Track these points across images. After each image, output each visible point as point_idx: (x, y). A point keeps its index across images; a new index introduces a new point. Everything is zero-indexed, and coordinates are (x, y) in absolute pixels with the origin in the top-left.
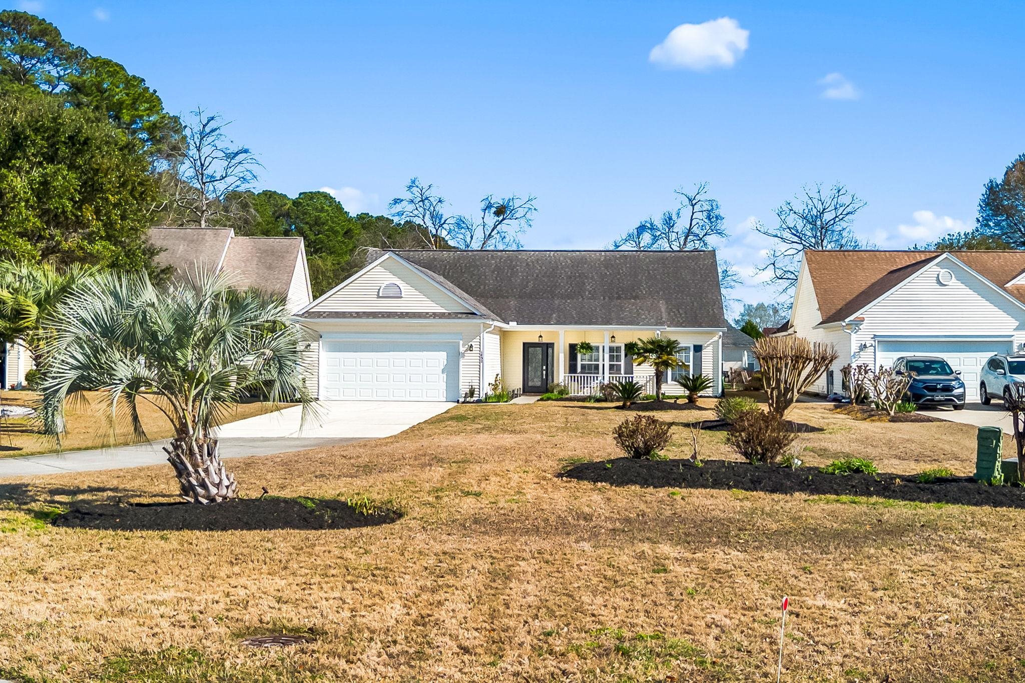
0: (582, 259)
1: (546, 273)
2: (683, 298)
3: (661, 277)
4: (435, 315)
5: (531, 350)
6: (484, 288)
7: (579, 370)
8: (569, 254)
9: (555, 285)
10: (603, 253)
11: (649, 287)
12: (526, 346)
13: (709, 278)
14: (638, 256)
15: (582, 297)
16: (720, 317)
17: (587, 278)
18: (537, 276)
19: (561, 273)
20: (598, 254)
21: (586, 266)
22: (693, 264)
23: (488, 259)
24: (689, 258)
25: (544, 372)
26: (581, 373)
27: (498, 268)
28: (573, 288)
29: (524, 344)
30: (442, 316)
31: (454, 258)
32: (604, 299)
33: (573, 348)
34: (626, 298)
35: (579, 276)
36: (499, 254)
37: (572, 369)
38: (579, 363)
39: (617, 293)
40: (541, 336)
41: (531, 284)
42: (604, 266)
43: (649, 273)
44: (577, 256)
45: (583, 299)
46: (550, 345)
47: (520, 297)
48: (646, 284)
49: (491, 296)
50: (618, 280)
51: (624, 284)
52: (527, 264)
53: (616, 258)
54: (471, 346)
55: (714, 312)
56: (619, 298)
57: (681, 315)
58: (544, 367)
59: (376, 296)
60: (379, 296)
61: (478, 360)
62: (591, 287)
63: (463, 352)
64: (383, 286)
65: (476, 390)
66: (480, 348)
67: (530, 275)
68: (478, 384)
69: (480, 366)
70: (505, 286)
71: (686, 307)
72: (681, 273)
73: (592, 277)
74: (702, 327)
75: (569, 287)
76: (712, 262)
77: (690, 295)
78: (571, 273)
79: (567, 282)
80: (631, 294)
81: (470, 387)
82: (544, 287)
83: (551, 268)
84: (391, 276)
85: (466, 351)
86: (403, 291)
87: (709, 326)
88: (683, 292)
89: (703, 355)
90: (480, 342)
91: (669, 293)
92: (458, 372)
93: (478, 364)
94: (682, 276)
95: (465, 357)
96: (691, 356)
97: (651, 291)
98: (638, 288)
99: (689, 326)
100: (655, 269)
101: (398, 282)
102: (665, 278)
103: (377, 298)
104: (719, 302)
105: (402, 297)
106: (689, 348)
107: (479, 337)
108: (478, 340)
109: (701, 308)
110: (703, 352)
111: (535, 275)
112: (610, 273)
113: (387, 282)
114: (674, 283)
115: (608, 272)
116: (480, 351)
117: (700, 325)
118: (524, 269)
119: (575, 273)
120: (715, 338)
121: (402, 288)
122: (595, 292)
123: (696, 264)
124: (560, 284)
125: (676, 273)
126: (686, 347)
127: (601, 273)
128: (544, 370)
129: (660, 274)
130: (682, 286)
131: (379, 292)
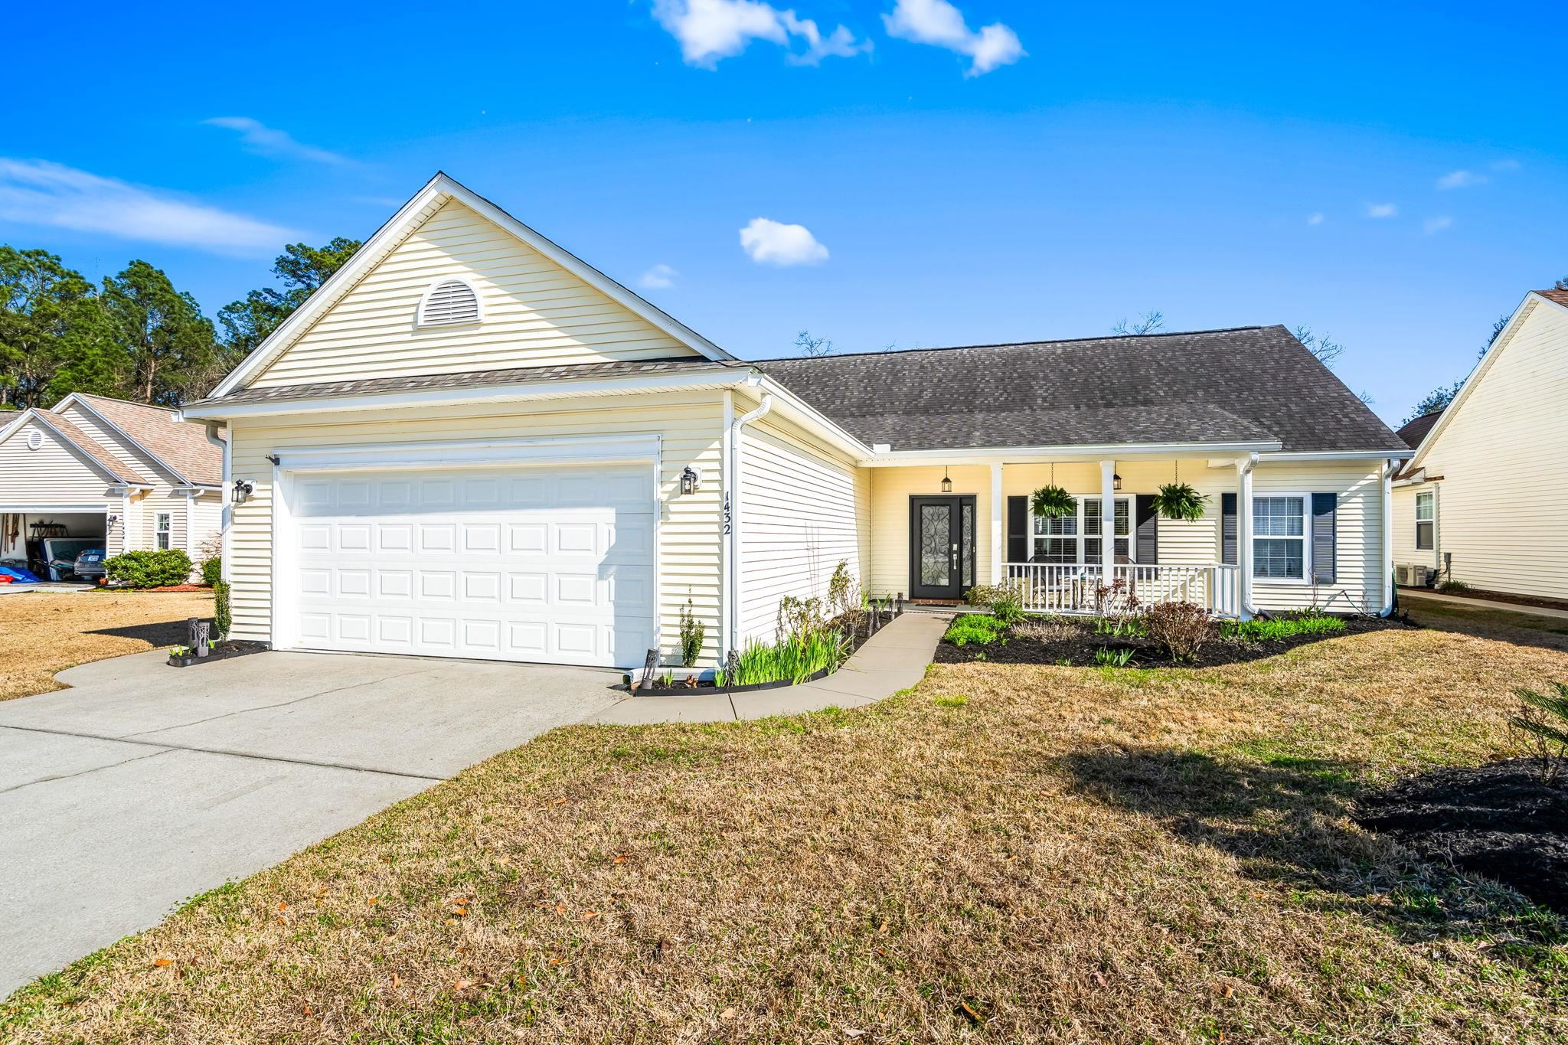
0: (1020, 354)
1: (955, 376)
2: (1255, 398)
3: (1188, 369)
4: (574, 372)
5: (926, 511)
6: (842, 403)
7: (1031, 553)
8: (997, 350)
9: (974, 392)
10: (1059, 345)
11: (1168, 385)
12: (917, 504)
13: (1298, 363)
14: (1128, 343)
15: (1031, 408)
16: (1376, 427)
17: (1035, 378)
18: (940, 380)
19: (984, 375)
20: (1049, 346)
21: (1029, 362)
22: (1247, 346)
23: (855, 365)
24: (1233, 340)
25: (955, 557)
26: (1037, 559)
27: (870, 376)
28: (1009, 395)
29: (913, 499)
30: (595, 371)
31: (800, 367)
32: (1078, 408)
33: (1016, 506)
34: (1126, 405)
35: (1020, 377)
36: (875, 357)
37: (1016, 550)
38: (1032, 536)
39: (1102, 398)
40: (947, 480)
41: (927, 395)
42: (1065, 361)
43: (1159, 365)
44: (1012, 351)
45: (1034, 410)
46: (970, 500)
47: (907, 413)
48: (1161, 380)
49: (852, 415)
50: (1099, 378)
51: (1112, 384)
52: (922, 367)
53: (1085, 349)
54: (688, 475)
55: (1352, 420)
56: (1109, 405)
58: (955, 547)
59: (409, 328)
60: (418, 330)
61: (715, 528)
62: (1046, 391)
63: (664, 497)
64: (428, 293)
65: (706, 632)
66: (721, 482)
67: (926, 381)
68: (715, 612)
69: (721, 545)
70: (879, 399)
71: (1273, 414)
72: (1228, 361)
73: (1045, 378)
74: (1342, 449)
75: (1001, 395)
76: (1287, 342)
77: (1269, 392)
78: (1004, 373)
79: (997, 387)
80: (1134, 398)
81: (685, 623)
82: (952, 396)
83: (966, 369)
84: (449, 260)
85: (672, 495)
86: (482, 302)
87: (1360, 447)
88: (1250, 389)
89: (1338, 517)
90: (721, 461)
91: (1217, 391)
92: (650, 567)
93: (716, 539)
94: (1233, 365)
95: (673, 518)
96: (1307, 518)
97: (1175, 392)
98: (1145, 388)
99: (1305, 449)
100: (1170, 359)
101: (469, 278)
102: (1196, 370)
103: (413, 333)
104: (1352, 402)
105: (478, 324)
106: (1300, 501)
107: (716, 445)
108: (717, 455)
109: (1312, 415)
110: (1338, 512)
111: (935, 380)
112: (1079, 370)
113: (436, 282)
114: (1222, 376)
115: (1075, 367)
116: (721, 492)
117: (1333, 446)
118: (916, 374)
119: (1011, 373)
120: (1370, 477)
121: (480, 295)
122: (1055, 398)
123: (1253, 345)
124: (983, 390)
125: (1218, 361)
126: (1292, 500)
127: (1062, 371)
128: (955, 552)
129: (1182, 365)
130: (1242, 379)
131: (416, 314)
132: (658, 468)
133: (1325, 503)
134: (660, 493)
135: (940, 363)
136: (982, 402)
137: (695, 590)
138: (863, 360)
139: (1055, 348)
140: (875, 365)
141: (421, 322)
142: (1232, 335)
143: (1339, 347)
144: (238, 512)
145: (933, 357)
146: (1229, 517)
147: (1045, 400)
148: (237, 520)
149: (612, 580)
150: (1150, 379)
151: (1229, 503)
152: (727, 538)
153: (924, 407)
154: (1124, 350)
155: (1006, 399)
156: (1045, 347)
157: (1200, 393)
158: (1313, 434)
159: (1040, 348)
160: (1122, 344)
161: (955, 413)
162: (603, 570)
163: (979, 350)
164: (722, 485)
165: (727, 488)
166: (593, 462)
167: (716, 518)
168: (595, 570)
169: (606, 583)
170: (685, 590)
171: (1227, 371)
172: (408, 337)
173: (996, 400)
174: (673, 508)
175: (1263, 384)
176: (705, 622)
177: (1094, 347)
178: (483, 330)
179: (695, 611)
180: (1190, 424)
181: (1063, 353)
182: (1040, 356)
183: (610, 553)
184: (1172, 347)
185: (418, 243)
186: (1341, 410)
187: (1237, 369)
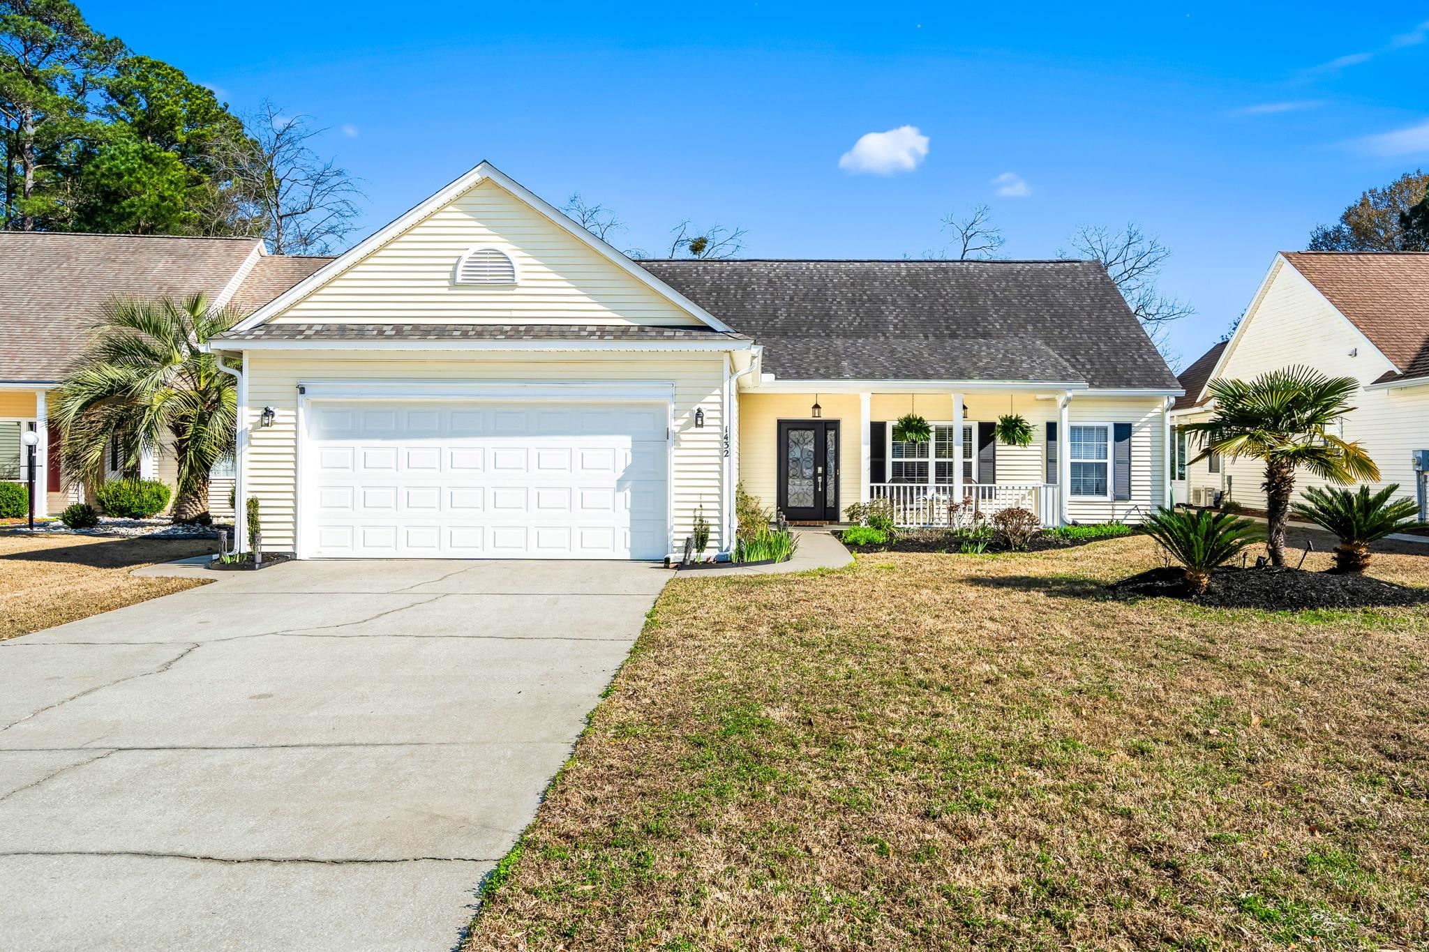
0: (867, 273)
1: (806, 295)
2: (1074, 336)
3: (1020, 302)
4: (603, 332)
5: (794, 435)
7: (889, 475)
8: (843, 266)
9: (828, 315)
10: (903, 265)
11: (1002, 317)
12: (785, 428)
13: (1108, 302)
14: (967, 269)
15: (884, 335)
16: (1162, 370)
17: (884, 302)
18: (792, 299)
19: (834, 294)
20: (893, 265)
21: (877, 284)
22: (1069, 280)
23: (697, 273)
24: (1058, 272)
25: (820, 480)
26: (893, 481)
28: (862, 319)
29: (781, 423)
30: (622, 333)
32: (926, 337)
33: (877, 430)
34: (967, 337)
35: (870, 300)
36: (717, 265)
37: (877, 473)
38: (889, 460)
39: (948, 328)
40: (817, 406)
41: (782, 314)
42: (910, 284)
43: (995, 296)
44: (857, 268)
45: (887, 338)
46: (834, 425)
47: (767, 335)
48: (997, 312)
50: (943, 306)
51: (955, 313)
52: (770, 281)
53: (927, 273)
54: (699, 414)
55: (1145, 360)
56: (954, 335)
57: (1083, 365)
58: (820, 470)
59: (446, 283)
60: (454, 285)
61: (717, 453)
62: (896, 318)
63: (677, 429)
64: (466, 256)
65: (712, 528)
66: (722, 419)
67: (777, 298)
68: (717, 514)
69: (721, 465)
70: (733, 316)
71: (1087, 352)
72: (1053, 296)
73: (894, 302)
74: (1134, 386)
75: (855, 318)
76: (1102, 279)
77: (1085, 330)
78: (854, 295)
79: (849, 310)
80: (975, 330)
81: (698, 522)
82: (807, 317)
83: (815, 286)
84: (485, 231)
85: (685, 427)
86: (518, 269)
87: (1148, 385)
88: (1070, 326)
89: (1133, 444)
90: (722, 404)
91: (1044, 327)
92: (664, 481)
93: (717, 460)
94: (1057, 300)
95: (683, 445)
96: (1110, 443)
97: (1010, 325)
98: (985, 319)
99: (1109, 386)
100: (1005, 290)
101: (505, 247)
102: (1027, 303)
103: (449, 288)
104: (1147, 344)
105: (515, 286)
106: (1106, 429)
107: (718, 392)
108: (718, 399)
109: (1116, 354)
110: (1133, 439)
111: (787, 298)
112: (924, 296)
113: (475, 248)
114: (1048, 311)
115: (921, 293)
116: (721, 427)
117: (1129, 384)
118: (766, 289)
119: (861, 295)
120: (1156, 410)
121: (516, 262)
122: (905, 325)
123: (1073, 281)
124: (836, 313)
125: (1045, 295)
126: (1099, 429)
127: (908, 295)
128: (820, 475)
129: (1015, 297)
130: (1064, 316)
131: (454, 272)
132: (671, 408)
133: (1123, 431)
134: (674, 426)
135: (788, 278)
136: (838, 326)
137: (705, 498)
138: (704, 268)
139: (899, 267)
140: (720, 275)
141: (459, 279)
142: (1058, 267)
143: (1167, 250)
144: (255, 435)
145: (781, 269)
146: (1051, 442)
147: (895, 326)
148: (254, 443)
149: (628, 492)
150: (988, 310)
151: (1051, 429)
152: (726, 459)
153: (783, 328)
154: (964, 276)
155: (860, 324)
156: (890, 267)
157: (1030, 328)
158: (1115, 372)
159: (885, 267)
160: (961, 270)
161: (814, 337)
162: (621, 484)
163: (825, 265)
164: (722, 422)
165: (726, 423)
166: (613, 400)
167: (717, 445)
168: (614, 485)
169: (621, 495)
170: (697, 498)
171: (1052, 306)
172: (445, 291)
173: (850, 324)
174: (683, 437)
175: (1081, 322)
176: (711, 521)
177: (936, 270)
178: (517, 291)
179: (705, 514)
180: (1022, 362)
181: (907, 275)
182: (886, 277)
183: (627, 471)
184: (1005, 275)
185: (453, 212)
186: (1138, 350)
187: (1061, 305)
